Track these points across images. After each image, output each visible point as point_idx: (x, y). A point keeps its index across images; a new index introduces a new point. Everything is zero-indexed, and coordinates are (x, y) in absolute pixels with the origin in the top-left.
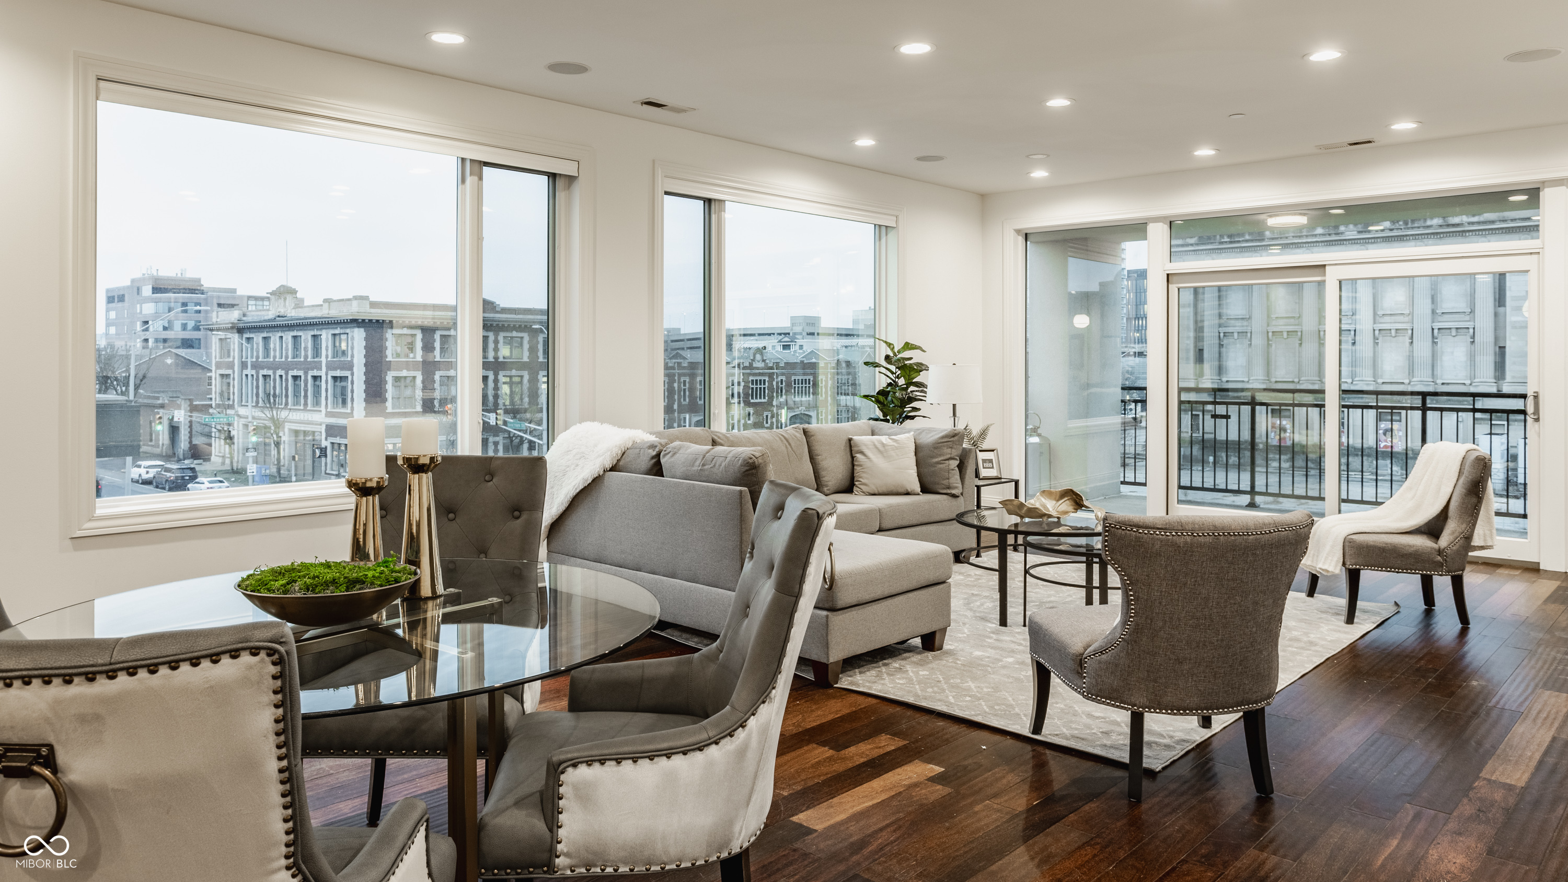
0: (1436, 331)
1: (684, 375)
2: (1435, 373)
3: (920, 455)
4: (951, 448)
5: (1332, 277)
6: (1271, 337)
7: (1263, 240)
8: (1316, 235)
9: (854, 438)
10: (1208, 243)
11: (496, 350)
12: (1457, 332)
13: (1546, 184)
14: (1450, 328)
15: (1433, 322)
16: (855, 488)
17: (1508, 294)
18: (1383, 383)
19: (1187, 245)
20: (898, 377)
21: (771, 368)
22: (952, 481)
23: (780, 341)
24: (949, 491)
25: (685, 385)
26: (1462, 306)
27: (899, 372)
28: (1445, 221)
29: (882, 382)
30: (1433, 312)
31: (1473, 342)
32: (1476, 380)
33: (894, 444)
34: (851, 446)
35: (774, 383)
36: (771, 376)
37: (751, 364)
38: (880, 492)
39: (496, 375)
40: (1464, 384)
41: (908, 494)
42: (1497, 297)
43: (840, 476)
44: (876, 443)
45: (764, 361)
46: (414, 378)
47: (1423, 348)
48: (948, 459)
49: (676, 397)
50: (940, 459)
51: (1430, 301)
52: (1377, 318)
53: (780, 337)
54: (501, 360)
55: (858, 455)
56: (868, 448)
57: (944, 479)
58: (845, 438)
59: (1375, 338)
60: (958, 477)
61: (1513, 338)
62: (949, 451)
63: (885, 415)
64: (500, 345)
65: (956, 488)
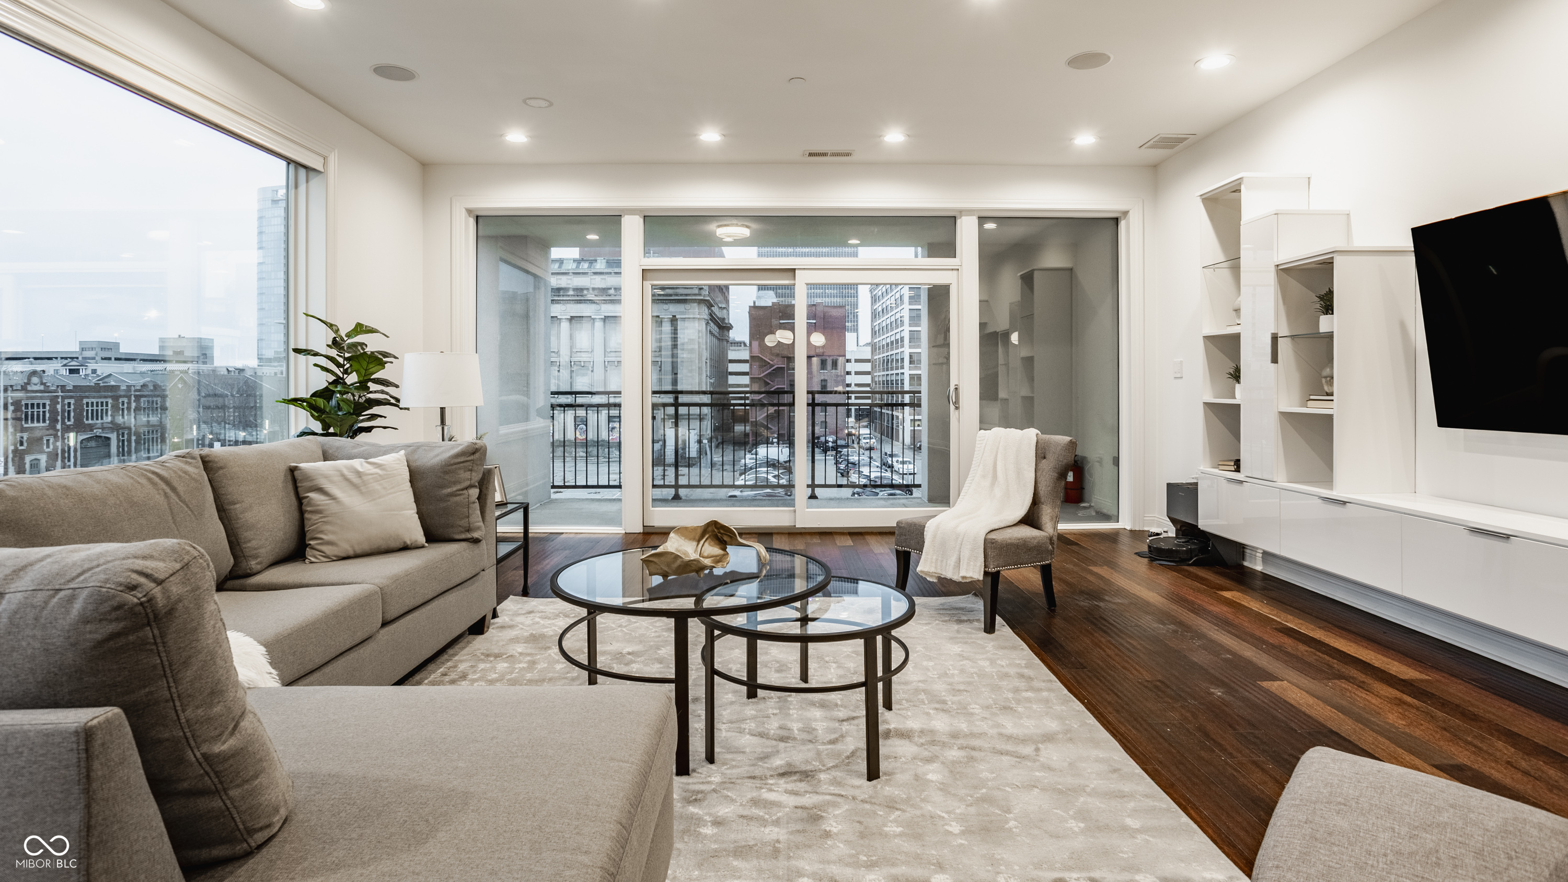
3: (420, 484)
4: (471, 470)
5: (801, 281)
9: (302, 465)
13: (963, 213)
16: (309, 551)
17: (679, 340)
20: (346, 372)
21: (54, 392)
22: (472, 519)
23: (65, 366)
24: (469, 536)
27: (348, 365)
29: (321, 381)
33: (377, 471)
34: (295, 481)
38: (359, 551)
41: (405, 548)
42: (673, 342)
43: (280, 534)
44: (346, 472)
48: (466, 488)
50: (455, 489)
52: (607, 354)
53: (65, 362)
55: (312, 495)
56: (332, 482)
57: (461, 519)
58: (283, 467)
59: (605, 367)
60: (479, 512)
61: (681, 368)
62: (467, 475)
63: (326, 426)
65: (478, 528)
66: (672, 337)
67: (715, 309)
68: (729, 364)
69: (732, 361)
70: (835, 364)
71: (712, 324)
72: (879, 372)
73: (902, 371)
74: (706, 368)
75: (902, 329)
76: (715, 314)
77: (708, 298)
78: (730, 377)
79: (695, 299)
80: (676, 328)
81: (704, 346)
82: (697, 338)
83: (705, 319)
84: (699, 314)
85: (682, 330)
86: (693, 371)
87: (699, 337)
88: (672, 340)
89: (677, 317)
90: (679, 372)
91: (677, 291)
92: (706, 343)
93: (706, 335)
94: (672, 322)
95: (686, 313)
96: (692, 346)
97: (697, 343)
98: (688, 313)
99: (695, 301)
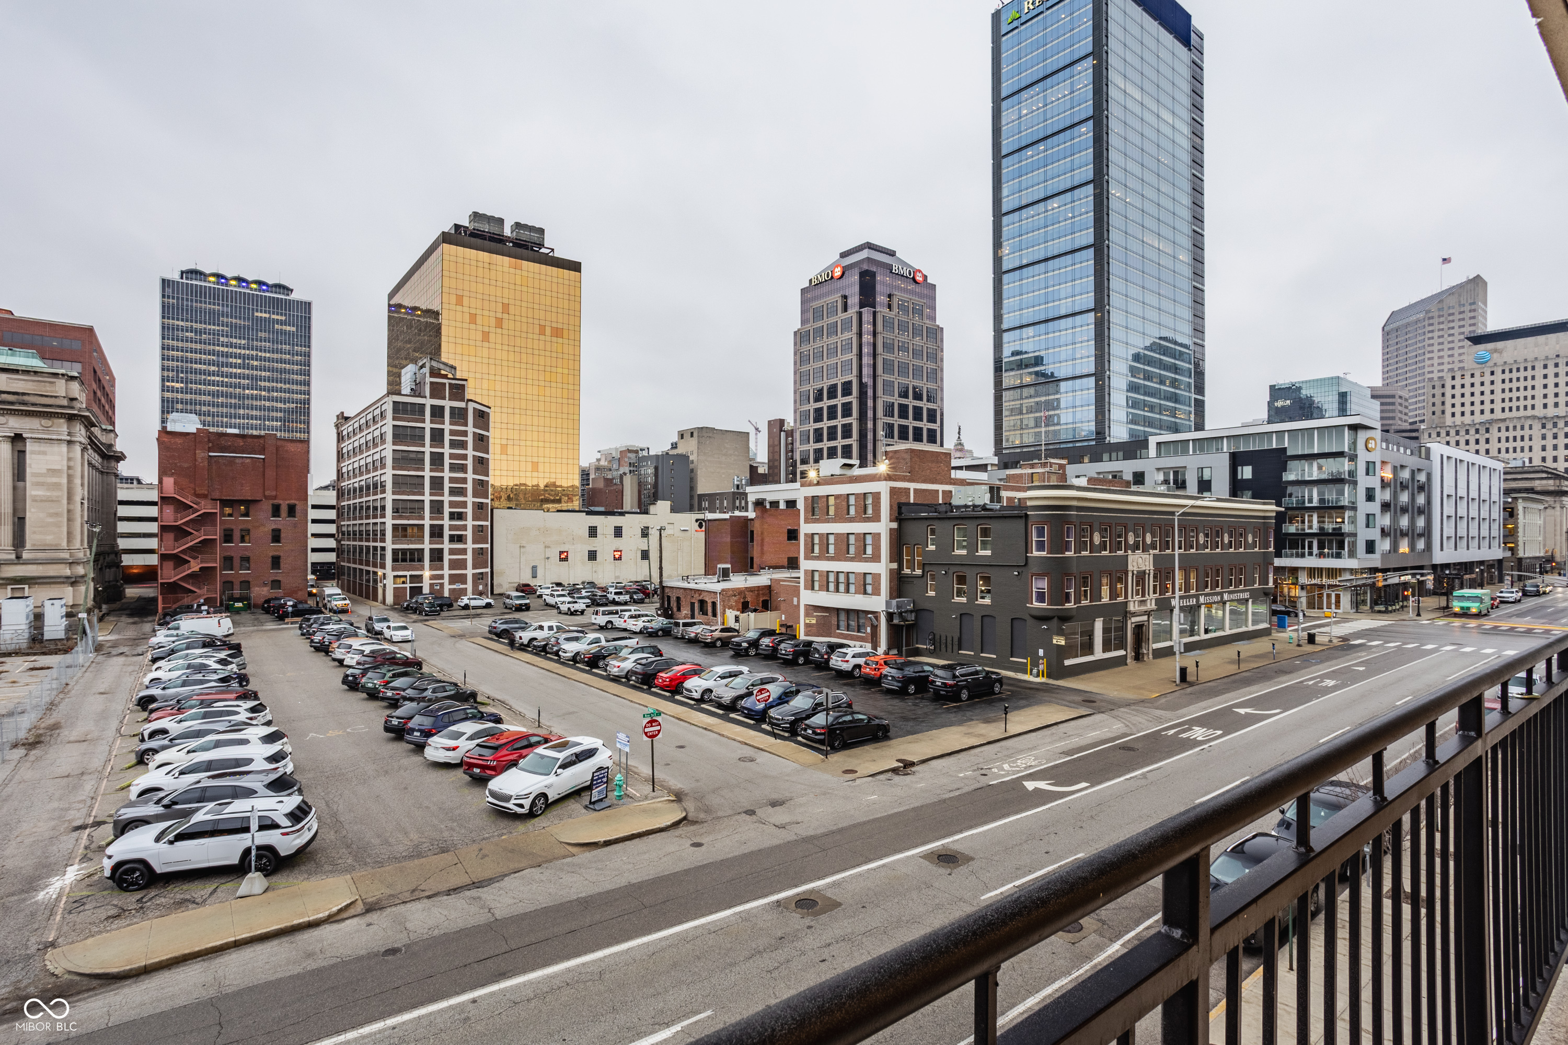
17: (28, 470)
42: (16, 472)
61: (33, 510)
66: (13, 464)
67: (95, 430)
68: (119, 507)
69: (122, 503)
70: (292, 510)
71: (90, 451)
72: (349, 519)
73: (383, 520)
74: (82, 510)
75: (383, 471)
76: (96, 437)
77: (87, 414)
78: (119, 524)
79: (62, 414)
80: (22, 453)
81: (78, 481)
82: (66, 468)
83: (80, 443)
84: (69, 434)
85: (33, 456)
86: (57, 515)
87: (69, 468)
88: (13, 468)
89: (24, 435)
90: (28, 515)
91: (26, 398)
92: (82, 477)
93: (82, 465)
94: (12, 442)
95: (44, 432)
96: (54, 480)
97: (65, 476)
98: (49, 432)
99: (62, 416)
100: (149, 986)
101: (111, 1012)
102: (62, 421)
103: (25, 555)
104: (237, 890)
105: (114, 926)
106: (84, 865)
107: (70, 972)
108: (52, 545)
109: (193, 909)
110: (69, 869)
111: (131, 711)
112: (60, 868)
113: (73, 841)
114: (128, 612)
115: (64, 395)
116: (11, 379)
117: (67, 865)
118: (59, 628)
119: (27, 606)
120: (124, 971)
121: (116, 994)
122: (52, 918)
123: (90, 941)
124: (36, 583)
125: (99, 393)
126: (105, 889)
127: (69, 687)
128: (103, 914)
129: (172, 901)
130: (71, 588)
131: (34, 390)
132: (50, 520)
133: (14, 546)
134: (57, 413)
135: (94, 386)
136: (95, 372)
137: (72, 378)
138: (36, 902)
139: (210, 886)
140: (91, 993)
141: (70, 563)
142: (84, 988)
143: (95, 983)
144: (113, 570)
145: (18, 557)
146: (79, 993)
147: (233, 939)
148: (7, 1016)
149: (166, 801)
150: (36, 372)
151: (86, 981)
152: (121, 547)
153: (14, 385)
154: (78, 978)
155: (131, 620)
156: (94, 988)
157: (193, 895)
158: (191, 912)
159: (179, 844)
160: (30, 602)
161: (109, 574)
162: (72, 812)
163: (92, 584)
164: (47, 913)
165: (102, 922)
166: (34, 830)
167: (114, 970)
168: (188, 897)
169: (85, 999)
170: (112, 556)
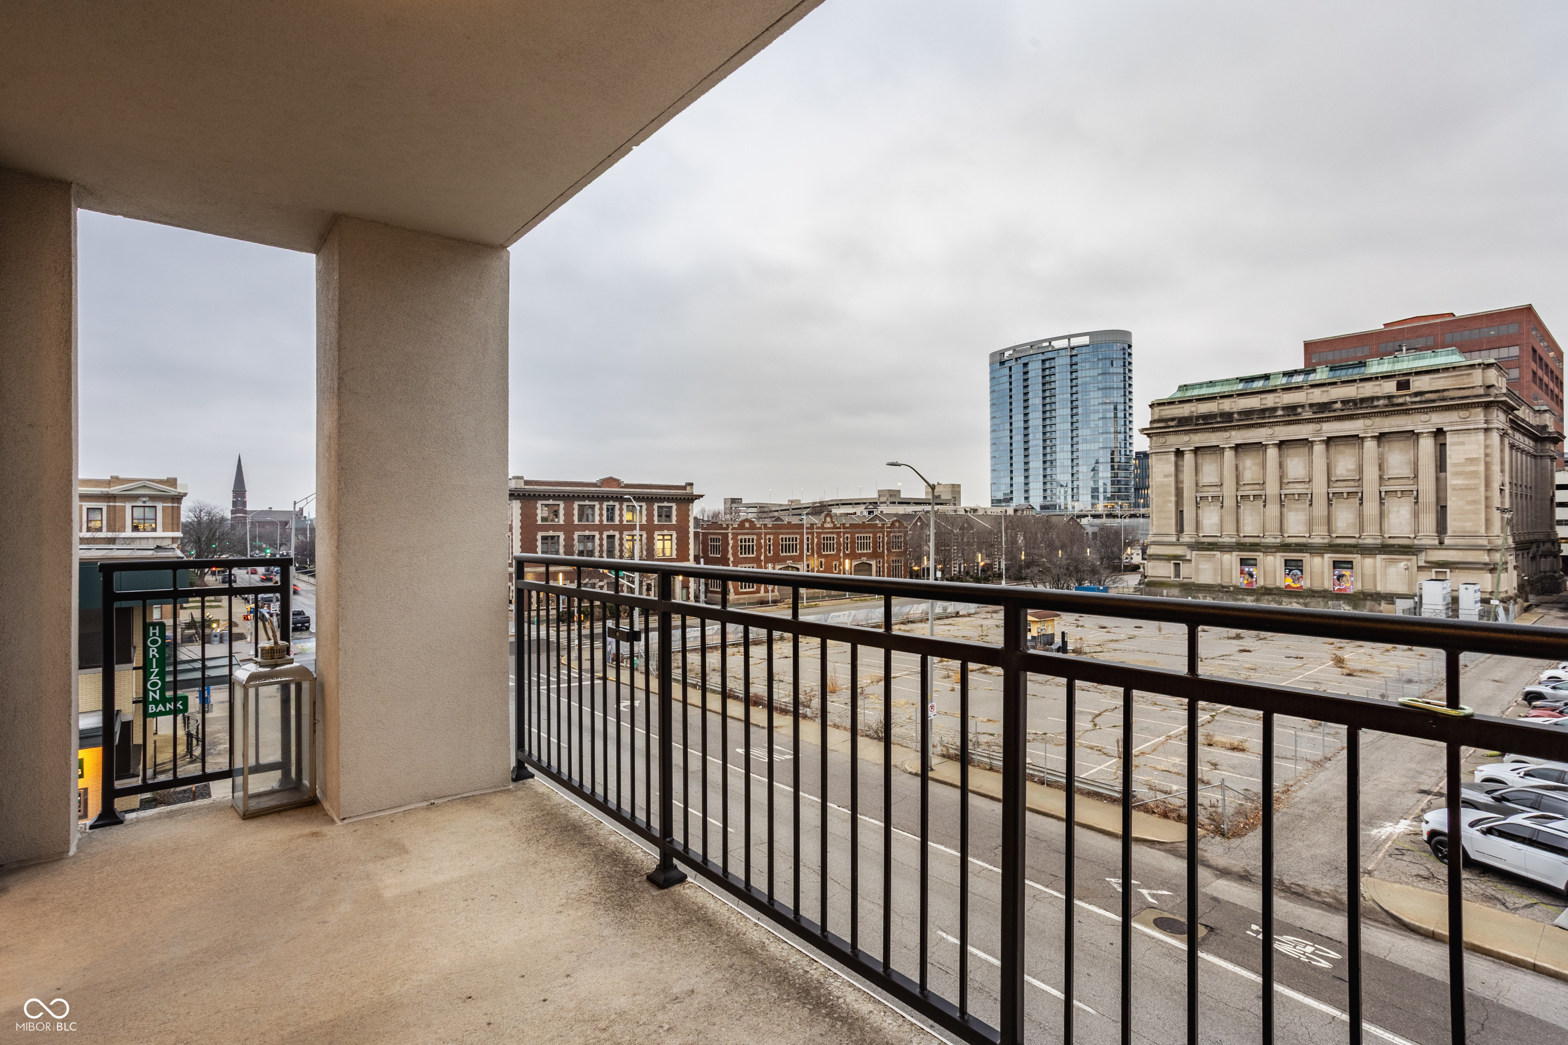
0: (1383, 494)
1: (770, 534)
2: (1383, 528)
6: (1241, 500)
7: (1232, 421)
8: (1277, 417)
10: (1186, 425)
11: (621, 515)
12: (1402, 494)
14: (1396, 491)
15: (1380, 486)
17: (1448, 461)
18: (1337, 537)
19: (1169, 427)
21: (839, 528)
23: (866, 508)
25: (769, 541)
26: (1407, 472)
28: (1390, 402)
30: (1381, 477)
31: (1417, 502)
32: (1420, 534)
35: (842, 539)
36: (838, 533)
37: (822, 525)
39: (621, 534)
40: (1409, 538)
42: (1439, 464)
45: (833, 522)
46: (559, 536)
47: (1371, 508)
49: (763, 550)
51: (1377, 468)
52: (1331, 483)
53: (868, 506)
54: (625, 523)
59: (1329, 500)
61: (1453, 499)
64: (624, 512)
66: (1436, 457)
67: (1525, 414)
68: (1558, 492)
71: (1517, 436)
74: (1503, 497)
76: (1525, 421)
77: (1504, 399)
78: (1558, 510)
79: (1478, 403)
80: (1443, 445)
81: (1496, 468)
82: (1483, 456)
83: (1498, 429)
84: (1486, 422)
85: (1453, 447)
86: (1475, 502)
87: (1486, 455)
88: (1436, 461)
89: (1445, 429)
90: (1449, 504)
91: (1446, 394)
92: (1502, 463)
93: (1502, 451)
94: (1435, 437)
95: (1462, 423)
96: (1472, 468)
97: (1483, 463)
98: (1466, 423)
99: (1478, 405)
100: (1432, 950)
101: (1392, 950)
102: (1479, 409)
103: (1447, 541)
104: (1555, 918)
105: (1420, 885)
106: (1415, 823)
107: (1374, 901)
108: (1470, 532)
109: (1499, 909)
110: (1402, 821)
111: (1518, 704)
112: (1395, 817)
113: (1414, 800)
114: (1562, 606)
115: (1480, 384)
116: (1433, 379)
117: (1402, 818)
118: (1473, 612)
119: (1444, 588)
120: (1414, 925)
121: (1402, 939)
122: (1376, 853)
123: (1397, 886)
124: (1457, 568)
125: (1540, 373)
126: (1425, 852)
127: (1467, 669)
128: (1415, 870)
129: (1481, 892)
130: (1489, 575)
131: (1453, 385)
132: (1469, 507)
133: (1437, 532)
134: (1474, 403)
135: (1534, 366)
136: (1534, 351)
137: (1489, 366)
138: (1369, 835)
139: (1528, 899)
140: (1384, 927)
141: (1489, 550)
142: (1381, 919)
143: (1390, 921)
144: (1550, 559)
145: (1441, 543)
146: (1376, 921)
147: (1532, 961)
148: (1324, 906)
149: (1496, 794)
150: (1454, 368)
151: (1384, 915)
152: (1560, 536)
153: (1436, 384)
154: (1379, 909)
155: (1562, 614)
156: (1388, 925)
157: (1506, 898)
158: (1495, 911)
159: (1493, 838)
160: (1447, 584)
161: (1545, 564)
162: (1424, 777)
163: (1515, 573)
164: (1374, 847)
165: (1412, 876)
166: (1389, 780)
167: (1406, 919)
168: (1500, 897)
169: (1378, 928)
170: (1548, 545)
